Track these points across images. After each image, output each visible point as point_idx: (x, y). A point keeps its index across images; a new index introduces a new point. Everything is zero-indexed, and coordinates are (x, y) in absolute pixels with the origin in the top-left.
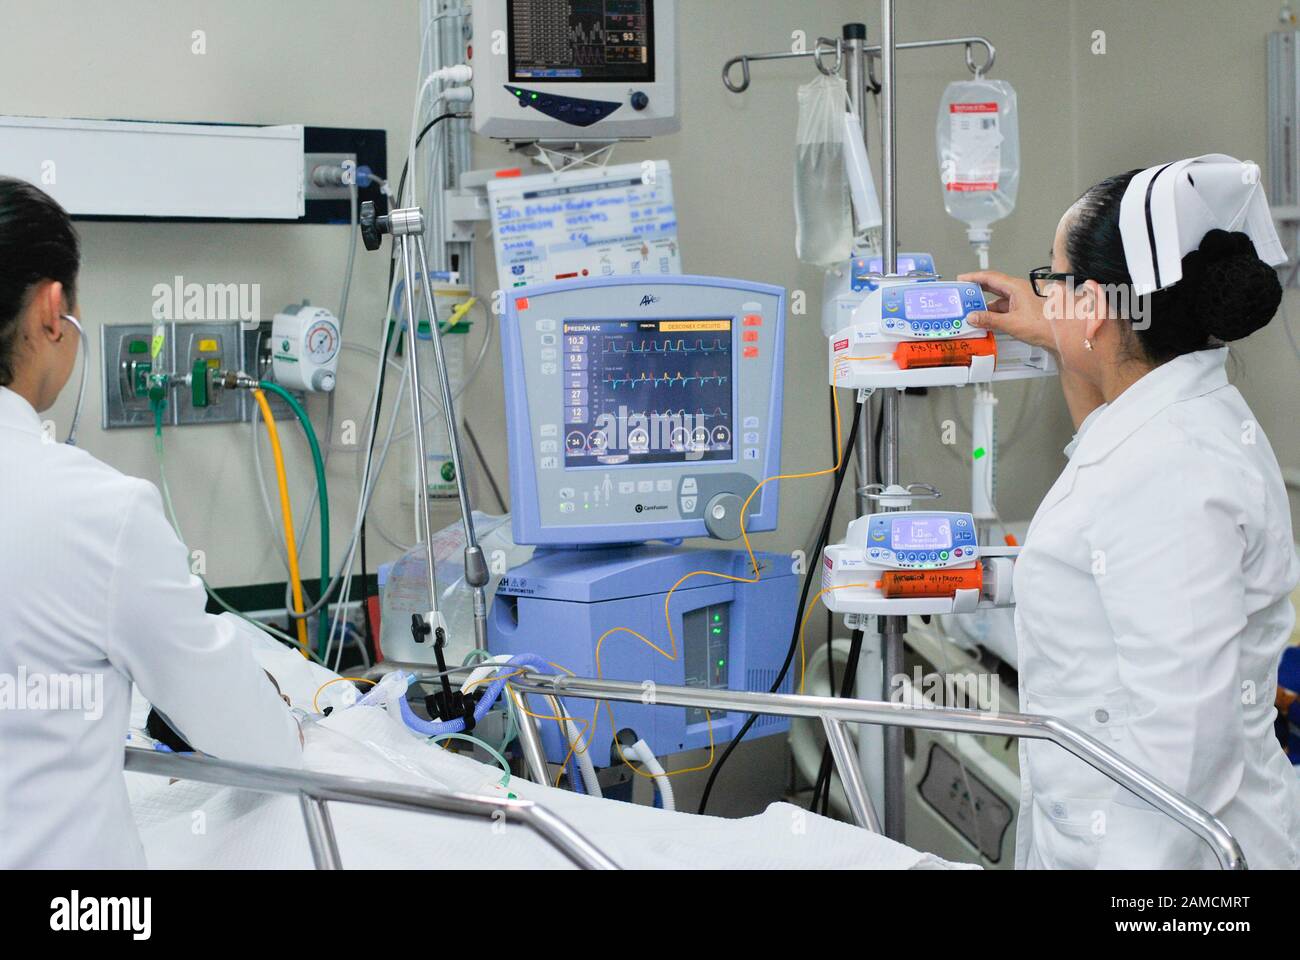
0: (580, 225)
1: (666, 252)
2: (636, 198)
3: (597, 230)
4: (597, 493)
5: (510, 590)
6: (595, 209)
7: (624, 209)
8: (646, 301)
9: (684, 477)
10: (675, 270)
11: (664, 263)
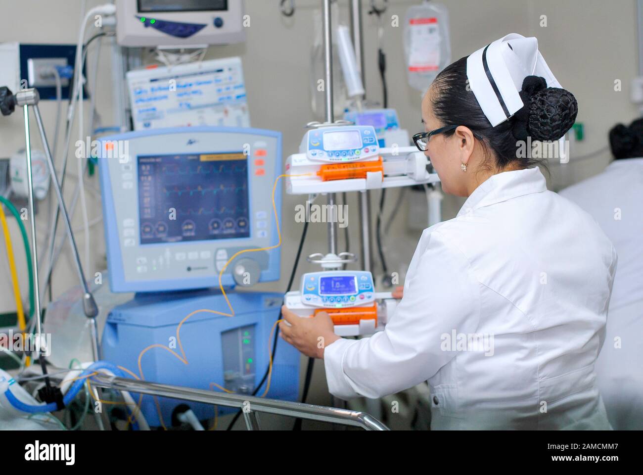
0: (185, 97)
1: (239, 112)
2: (220, 81)
3: (195, 100)
4: (161, 260)
5: (114, 319)
6: (194, 88)
7: (212, 88)
8: (191, 142)
9: (218, 250)
10: (246, 124)
11: (239, 119)
